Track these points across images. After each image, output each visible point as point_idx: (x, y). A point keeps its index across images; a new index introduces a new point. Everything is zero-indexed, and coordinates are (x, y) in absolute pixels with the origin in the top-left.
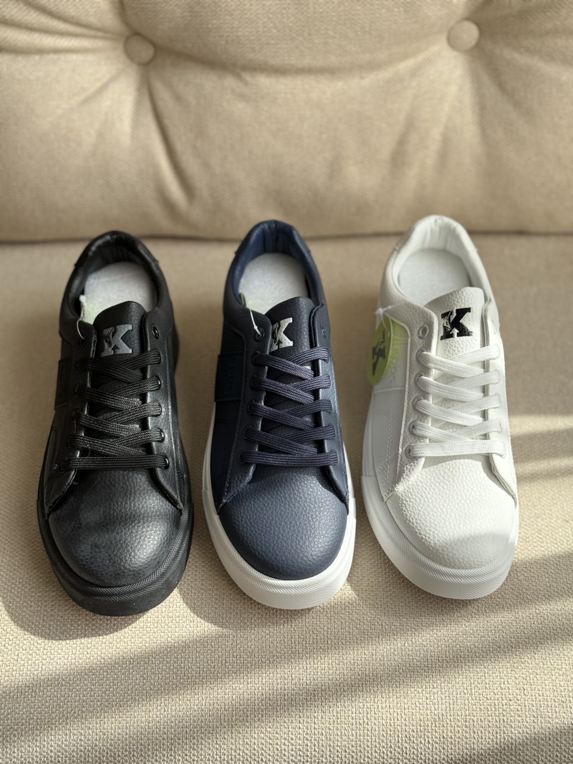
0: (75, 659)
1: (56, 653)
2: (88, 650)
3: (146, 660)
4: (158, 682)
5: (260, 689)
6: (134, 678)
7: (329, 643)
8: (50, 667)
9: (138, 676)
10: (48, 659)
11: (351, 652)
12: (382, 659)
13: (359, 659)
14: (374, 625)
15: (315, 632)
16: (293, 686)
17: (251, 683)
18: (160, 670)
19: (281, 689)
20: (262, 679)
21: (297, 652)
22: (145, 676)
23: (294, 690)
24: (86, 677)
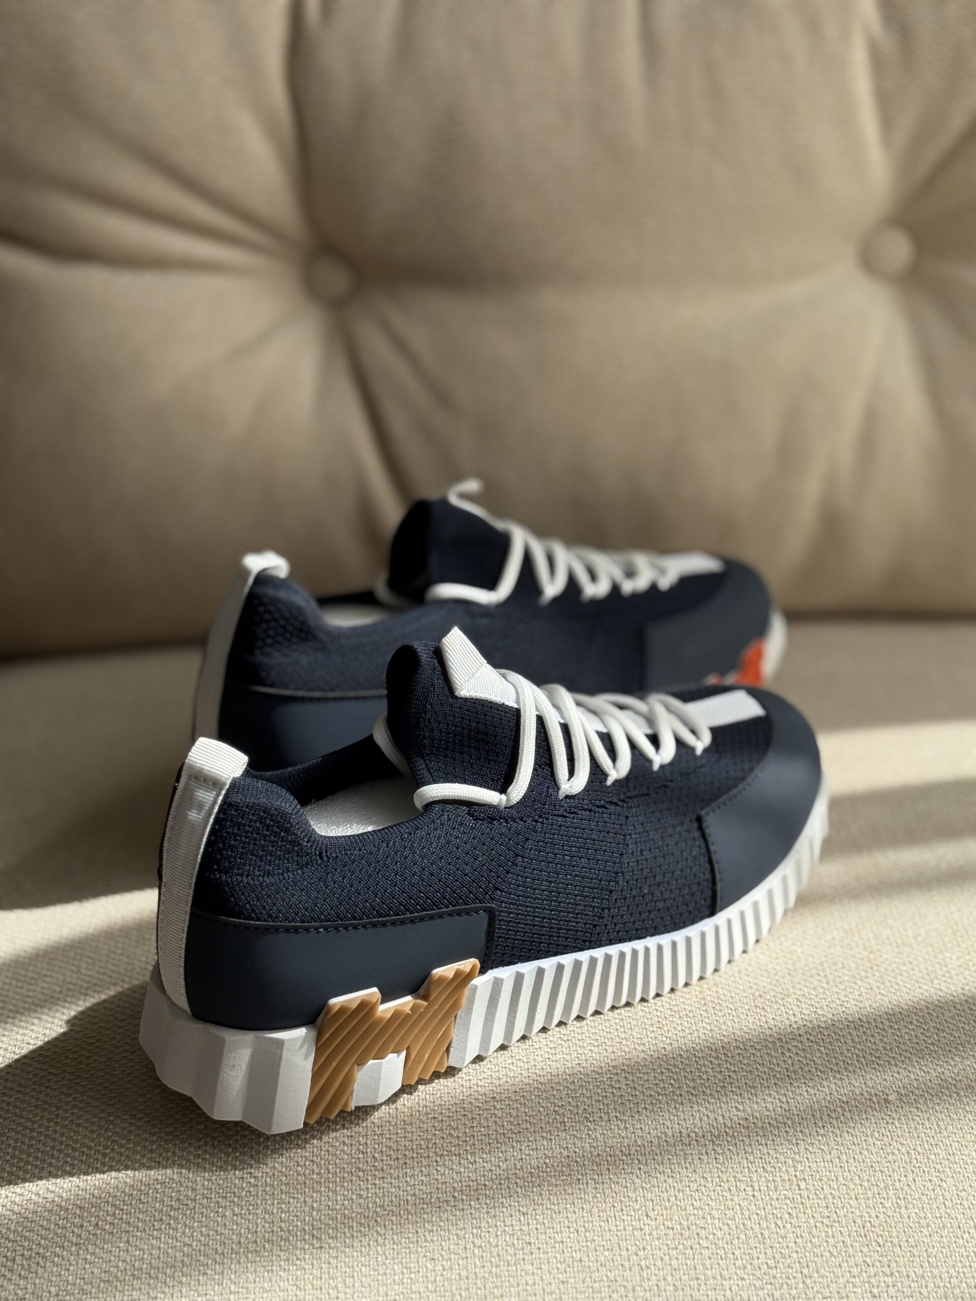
0: (256, 1242)
1: (211, 1233)
2: (283, 1225)
3: (411, 1235)
4: (442, 1275)
5: (669, 1278)
6: (388, 1271)
7: (802, 1187)
8: (202, 1258)
9: (396, 1267)
10: (195, 1244)
11: (851, 1202)
12: (922, 1215)
13: (873, 1215)
14: (893, 1153)
15: (769, 1169)
16: (738, 1272)
17: (647, 1267)
18: (444, 1253)
19: (714, 1278)
20: (671, 1259)
21: (738, 1207)
22: (412, 1265)
23: (743, 1279)
24: (282, 1273)
